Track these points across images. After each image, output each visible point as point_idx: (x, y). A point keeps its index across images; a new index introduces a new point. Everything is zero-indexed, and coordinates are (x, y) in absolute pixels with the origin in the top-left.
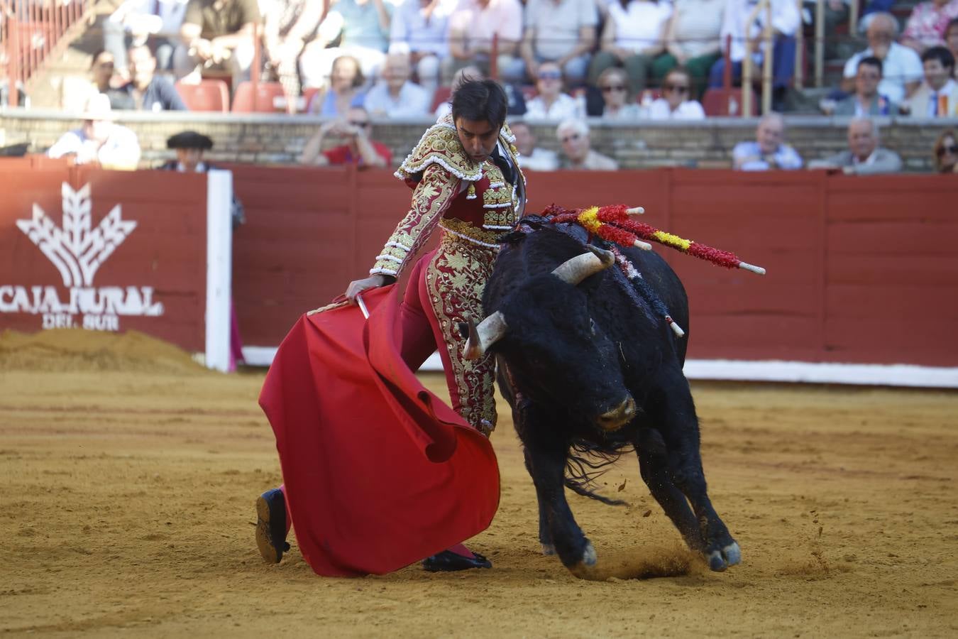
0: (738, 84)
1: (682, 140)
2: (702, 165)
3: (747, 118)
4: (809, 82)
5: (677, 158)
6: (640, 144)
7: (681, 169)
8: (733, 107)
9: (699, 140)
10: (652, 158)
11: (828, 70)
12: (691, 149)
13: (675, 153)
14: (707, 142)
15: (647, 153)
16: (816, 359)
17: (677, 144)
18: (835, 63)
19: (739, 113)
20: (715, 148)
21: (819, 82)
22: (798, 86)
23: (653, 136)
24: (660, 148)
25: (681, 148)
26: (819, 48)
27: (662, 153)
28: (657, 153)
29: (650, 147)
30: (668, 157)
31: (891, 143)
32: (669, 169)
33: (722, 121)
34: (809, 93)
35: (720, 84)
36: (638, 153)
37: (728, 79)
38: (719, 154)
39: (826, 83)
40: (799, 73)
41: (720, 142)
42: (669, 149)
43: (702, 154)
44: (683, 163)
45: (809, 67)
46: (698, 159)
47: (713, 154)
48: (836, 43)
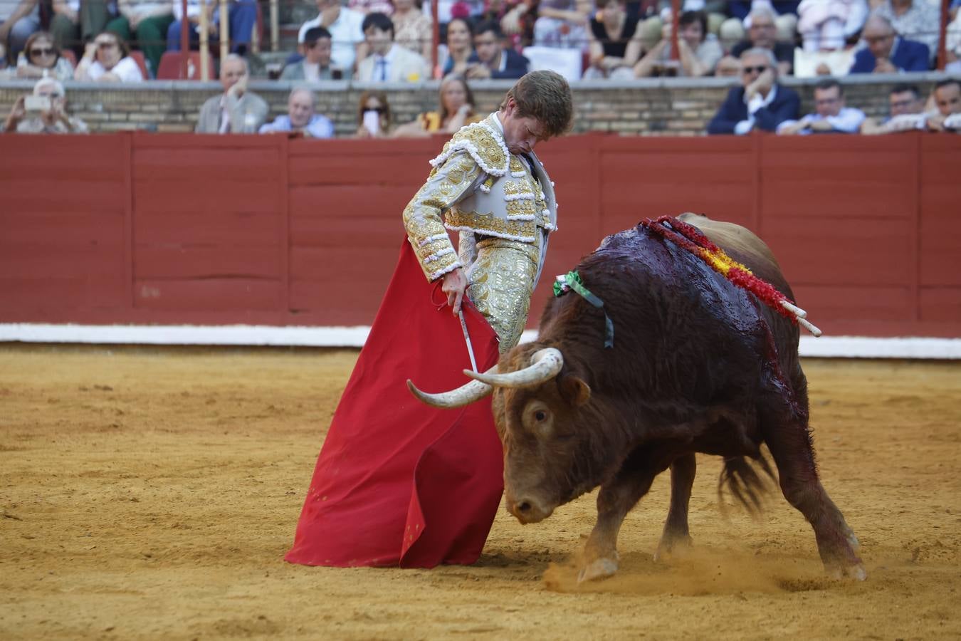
0: (195, 47)
1: (142, 104)
2: (162, 128)
3: (205, 81)
4: (266, 47)
5: (138, 122)
6: (99, 107)
7: (141, 132)
8: (191, 70)
9: (159, 104)
10: (110, 121)
11: (283, 34)
12: (150, 113)
13: (133, 117)
14: (167, 106)
15: (106, 117)
16: (282, 323)
17: (137, 107)
18: (290, 27)
19: (197, 76)
20: (175, 112)
21: (275, 47)
23: (110, 98)
24: (118, 111)
25: (140, 112)
26: (274, 11)
27: (123, 116)
28: (114, 116)
29: (107, 110)
30: (127, 121)
31: (349, 107)
32: (130, 133)
33: (181, 85)
34: (265, 56)
35: (179, 47)
36: (96, 116)
38: (180, 118)
39: (282, 47)
41: (180, 105)
42: (129, 113)
43: (162, 117)
44: (143, 126)
45: (266, 33)
46: (158, 122)
47: (173, 118)
48: (290, 7)
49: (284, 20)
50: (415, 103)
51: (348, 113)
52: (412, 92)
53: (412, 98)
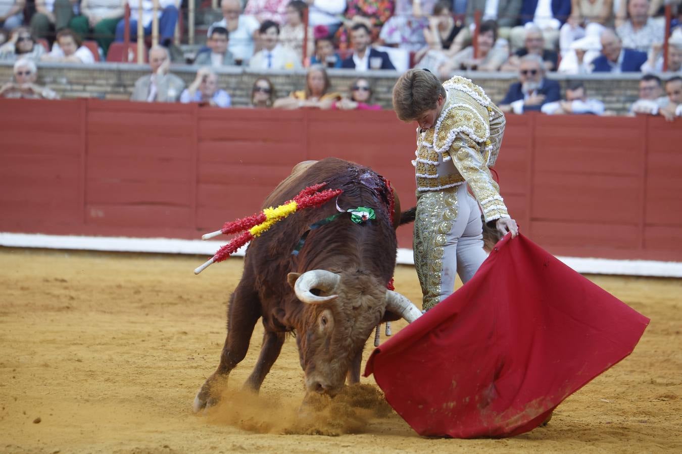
0: (134, 39)
1: (95, 79)
2: (109, 97)
3: (141, 64)
4: (184, 40)
5: (91, 92)
6: (64, 80)
7: (94, 99)
8: (131, 56)
9: (107, 79)
10: (72, 90)
11: (197, 32)
12: (101, 85)
13: (89, 88)
14: (112, 81)
15: (69, 87)
16: (190, 237)
17: (91, 81)
18: (202, 27)
19: (135, 60)
20: (118, 85)
21: (191, 41)
23: (72, 75)
24: (78, 84)
25: (94, 84)
26: (191, 16)
27: (80, 87)
28: (75, 87)
29: (70, 83)
30: (84, 90)
31: (243, 86)
32: (86, 99)
33: (123, 66)
34: (184, 47)
36: (62, 87)
37: (127, 36)
38: (122, 89)
39: (197, 42)
41: (123, 81)
42: (85, 85)
43: (109, 89)
44: (95, 95)
45: (185, 31)
46: (106, 93)
47: (117, 89)
48: (203, 14)
49: (198, 23)
50: (290, 84)
51: (242, 89)
52: (288, 76)
53: (288, 81)
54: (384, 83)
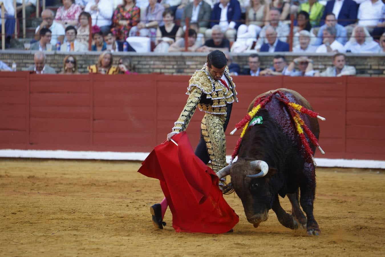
4: (20, 36)
11: (27, 31)
16: (26, 148)
18: (31, 28)
21: (24, 37)
22: (16, 37)
26: (24, 22)
31: (55, 61)
34: (20, 40)
39: (27, 37)
40: (16, 32)
45: (20, 30)
48: (31, 20)
50: (82, 60)
51: (54, 64)
52: (81, 56)
53: (81, 58)
54: (136, 59)
